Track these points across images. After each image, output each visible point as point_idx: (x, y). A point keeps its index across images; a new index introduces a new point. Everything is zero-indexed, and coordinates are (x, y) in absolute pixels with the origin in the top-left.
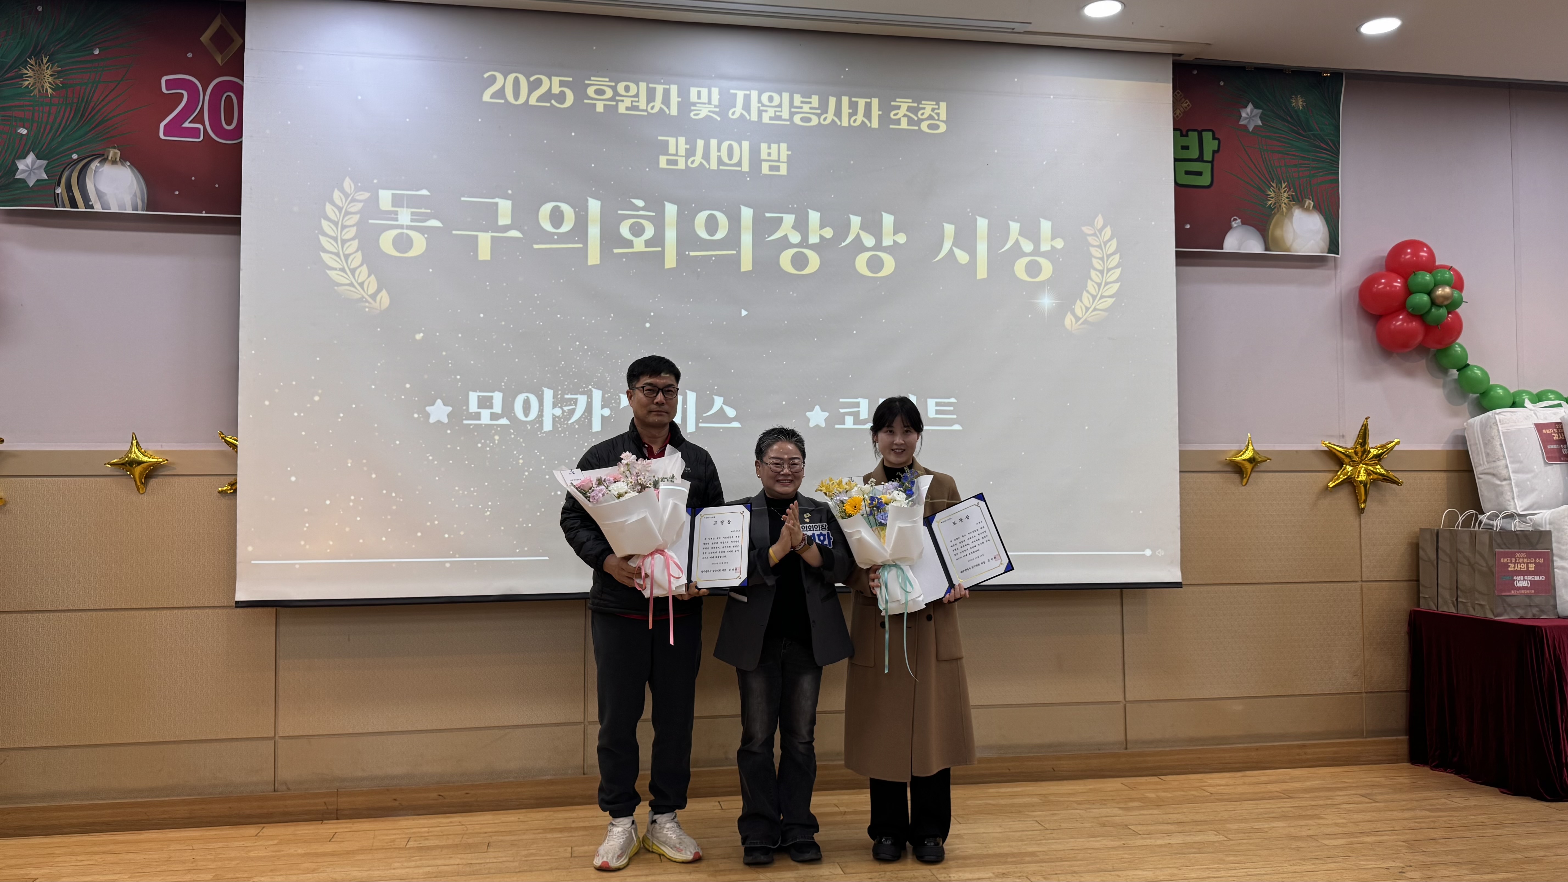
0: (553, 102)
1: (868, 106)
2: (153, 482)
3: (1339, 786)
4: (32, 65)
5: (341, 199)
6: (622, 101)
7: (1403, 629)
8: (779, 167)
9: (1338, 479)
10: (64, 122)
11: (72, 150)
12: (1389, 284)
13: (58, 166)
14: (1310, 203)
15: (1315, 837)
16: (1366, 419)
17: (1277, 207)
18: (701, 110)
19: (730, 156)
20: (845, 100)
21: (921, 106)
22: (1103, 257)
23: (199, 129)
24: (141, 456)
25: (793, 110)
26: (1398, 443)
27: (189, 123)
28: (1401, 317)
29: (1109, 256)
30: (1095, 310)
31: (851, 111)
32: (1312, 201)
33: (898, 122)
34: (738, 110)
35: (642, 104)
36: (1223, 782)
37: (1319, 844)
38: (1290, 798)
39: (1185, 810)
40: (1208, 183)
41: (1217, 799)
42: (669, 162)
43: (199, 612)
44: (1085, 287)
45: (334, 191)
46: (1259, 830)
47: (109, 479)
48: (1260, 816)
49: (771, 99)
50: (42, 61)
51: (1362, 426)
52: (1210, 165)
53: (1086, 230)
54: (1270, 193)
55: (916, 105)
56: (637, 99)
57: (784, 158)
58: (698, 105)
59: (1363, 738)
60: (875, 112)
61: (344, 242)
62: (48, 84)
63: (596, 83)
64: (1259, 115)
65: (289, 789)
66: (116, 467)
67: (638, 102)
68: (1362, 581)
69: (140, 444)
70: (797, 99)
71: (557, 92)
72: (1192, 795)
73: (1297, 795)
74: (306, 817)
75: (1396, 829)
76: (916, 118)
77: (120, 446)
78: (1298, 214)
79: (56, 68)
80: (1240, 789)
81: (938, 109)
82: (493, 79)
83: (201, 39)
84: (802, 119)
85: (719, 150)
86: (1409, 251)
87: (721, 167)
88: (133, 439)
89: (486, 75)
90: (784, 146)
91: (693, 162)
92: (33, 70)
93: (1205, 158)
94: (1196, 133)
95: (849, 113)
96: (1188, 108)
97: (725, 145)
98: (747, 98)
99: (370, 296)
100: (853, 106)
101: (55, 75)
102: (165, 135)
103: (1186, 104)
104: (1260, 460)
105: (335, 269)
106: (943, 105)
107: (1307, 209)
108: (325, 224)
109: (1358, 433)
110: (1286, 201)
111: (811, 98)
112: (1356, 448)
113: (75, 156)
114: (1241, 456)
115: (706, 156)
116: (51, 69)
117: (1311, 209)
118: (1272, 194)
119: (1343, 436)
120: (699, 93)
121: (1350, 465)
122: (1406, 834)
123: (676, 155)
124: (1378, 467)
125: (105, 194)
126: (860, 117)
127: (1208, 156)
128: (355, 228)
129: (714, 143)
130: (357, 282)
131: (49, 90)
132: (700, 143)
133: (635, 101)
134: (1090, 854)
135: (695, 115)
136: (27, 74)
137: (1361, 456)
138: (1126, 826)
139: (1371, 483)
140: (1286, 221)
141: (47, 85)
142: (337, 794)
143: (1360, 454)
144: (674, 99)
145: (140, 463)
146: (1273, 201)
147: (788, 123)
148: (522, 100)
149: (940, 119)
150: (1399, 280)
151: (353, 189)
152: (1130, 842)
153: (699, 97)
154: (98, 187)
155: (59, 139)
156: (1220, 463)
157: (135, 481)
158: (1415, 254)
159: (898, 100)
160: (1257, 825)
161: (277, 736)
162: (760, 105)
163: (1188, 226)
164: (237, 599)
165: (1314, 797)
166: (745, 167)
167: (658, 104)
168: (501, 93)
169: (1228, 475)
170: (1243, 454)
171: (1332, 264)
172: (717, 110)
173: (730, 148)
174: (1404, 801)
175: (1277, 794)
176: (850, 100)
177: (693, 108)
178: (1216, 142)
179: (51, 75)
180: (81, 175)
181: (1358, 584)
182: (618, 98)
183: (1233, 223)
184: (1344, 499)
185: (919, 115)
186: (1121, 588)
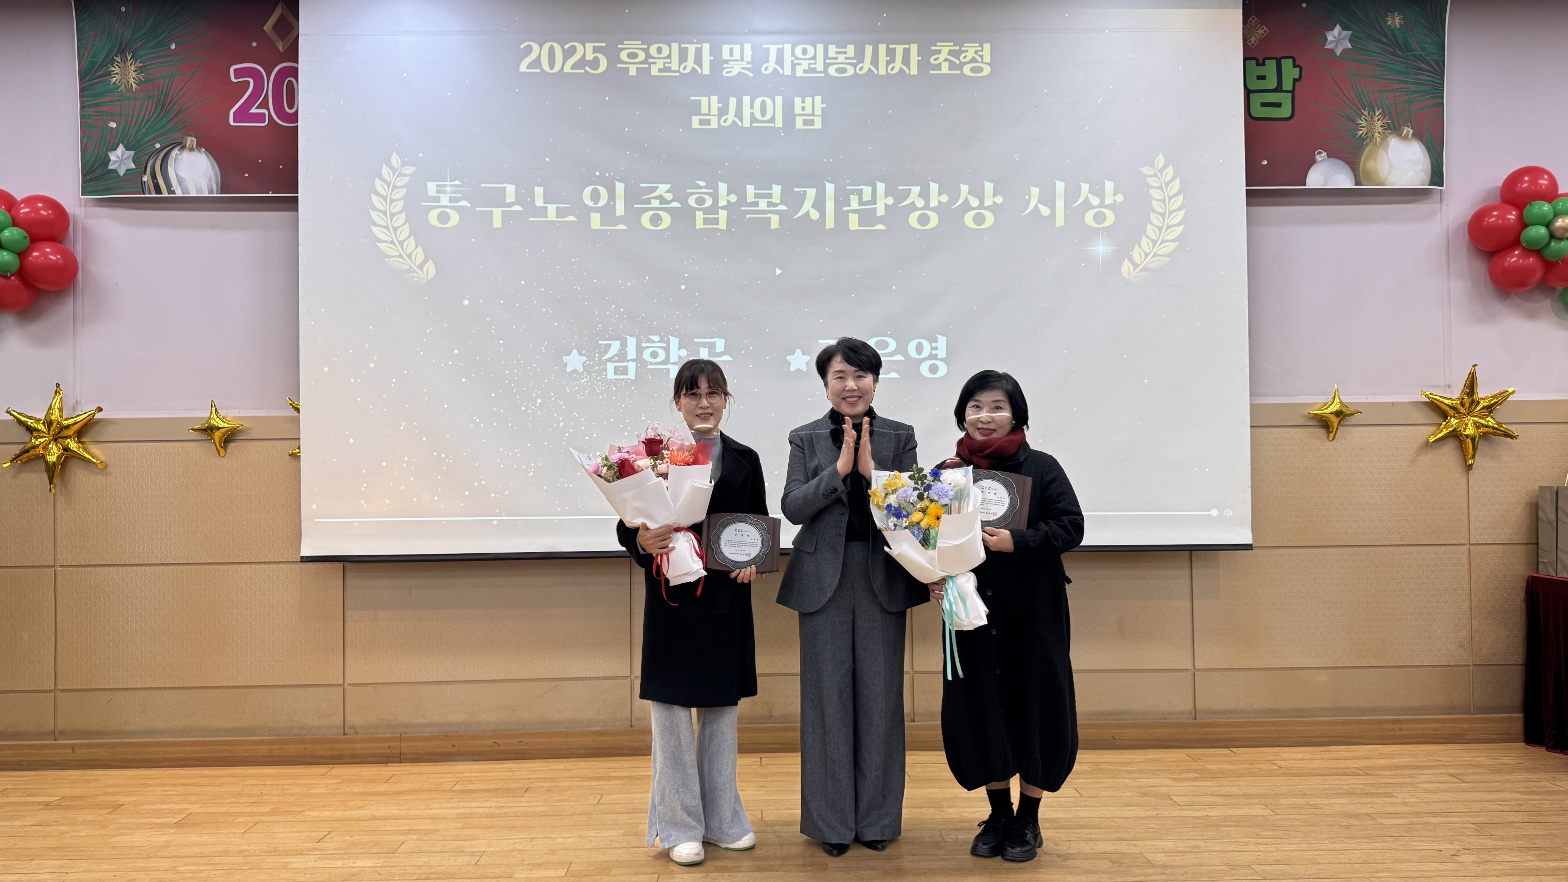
0: (587, 68)
1: (907, 53)
2: (232, 446)
3: (1432, 764)
4: (118, 62)
5: (389, 174)
6: (655, 63)
7: (1521, 596)
8: (813, 120)
9: (1441, 432)
10: (147, 115)
11: (155, 140)
12: (1502, 217)
13: (144, 155)
14: (1408, 131)
15: (1373, 816)
16: (1473, 366)
17: (1368, 138)
18: (733, 68)
19: (763, 113)
20: (882, 48)
21: (963, 49)
22: (1165, 199)
23: (264, 114)
24: (220, 422)
25: (828, 61)
26: (1513, 392)
27: (256, 108)
28: (1516, 253)
29: (1171, 198)
30: (1155, 255)
31: (888, 58)
32: (1411, 129)
33: (939, 67)
34: (772, 65)
35: (675, 66)
36: (1300, 756)
37: (1375, 822)
38: (1367, 774)
39: (1242, 783)
40: (1288, 114)
41: (1284, 774)
42: (702, 122)
43: (275, 566)
44: (1144, 232)
45: (382, 166)
46: (1315, 806)
47: (193, 444)
48: (1322, 792)
49: (805, 51)
50: (127, 58)
51: (1469, 374)
52: (1290, 94)
53: (1146, 170)
54: (1361, 122)
55: (958, 48)
56: (669, 61)
57: (818, 111)
58: (730, 63)
59: (1470, 714)
60: (914, 58)
61: (393, 215)
62: (132, 79)
63: (630, 46)
64: (1348, 38)
65: (357, 733)
66: (199, 432)
67: (670, 63)
68: (1470, 544)
69: (219, 411)
70: (832, 50)
71: (591, 59)
72: (1259, 768)
73: (1375, 772)
74: (372, 759)
75: (1472, 810)
76: (958, 62)
77: (201, 413)
78: (1394, 142)
79: (138, 64)
80: (1315, 764)
81: (982, 50)
82: (529, 50)
83: (265, 28)
84: (838, 71)
85: (752, 107)
86: (1526, 178)
87: (754, 125)
88: (212, 407)
89: (522, 46)
90: (818, 99)
91: (725, 121)
92: (119, 67)
93: (1284, 88)
94: (1274, 61)
95: (887, 61)
96: (1265, 34)
97: (758, 102)
98: (780, 52)
99: (418, 267)
100: (891, 53)
101: (139, 70)
102: (234, 121)
103: (1262, 31)
104: (1348, 412)
105: (386, 242)
106: (987, 47)
107: (1406, 138)
108: (375, 198)
109: (1465, 382)
110: (1380, 130)
111: (846, 48)
112: (1463, 399)
113: (158, 146)
114: (1326, 409)
115: (739, 114)
116: (134, 65)
117: (1410, 137)
118: (1364, 123)
119: (1449, 386)
120: (731, 50)
121: (1454, 417)
122: (1482, 816)
123: (709, 114)
124: (1489, 419)
125: (185, 180)
126: (898, 65)
127: (1287, 85)
128: (402, 201)
129: (746, 100)
130: (405, 254)
131: (134, 85)
132: (733, 101)
133: (668, 63)
134: (1116, 822)
135: (727, 73)
136: (114, 71)
137: (1469, 408)
138: (1169, 796)
139: (1480, 437)
140: (1381, 152)
141: (132, 81)
142: (400, 739)
143: (1467, 405)
144: (707, 58)
145: (219, 428)
146: (1364, 130)
147: (823, 75)
148: (557, 68)
149: (984, 61)
150: (1514, 213)
151: (399, 165)
152: (1164, 812)
153: (731, 54)
154: (177, 172)
155: (144, 130)
156: (1304, 416)
157: (216, 445)
158: (1534, 182)
159: (938, 44)
160: (1312, 801)
161: (345, 684)
162: (793, 58)
163: (1265, 163)
164: (302, 554)
165: (1396, 775)
166: (779, 123)
167: (690, 64)
168: (537, 63)
169: (1310, 430)
170: (1329, 407)
171: (1437, 197)
172: (750, 66)
173: (763, 105)
174: (1497, 782)
175: (1353, 770)
176: (887, 47)
177: (725, 66)
178: (1298, 69)
179: (135, 71)
180: (164, 164)
181: (1465, 547)
182: (650, 60)
183: (1318, 157)
184: (1449, 455)
185: (961, 58)
186: (1191, 550)
